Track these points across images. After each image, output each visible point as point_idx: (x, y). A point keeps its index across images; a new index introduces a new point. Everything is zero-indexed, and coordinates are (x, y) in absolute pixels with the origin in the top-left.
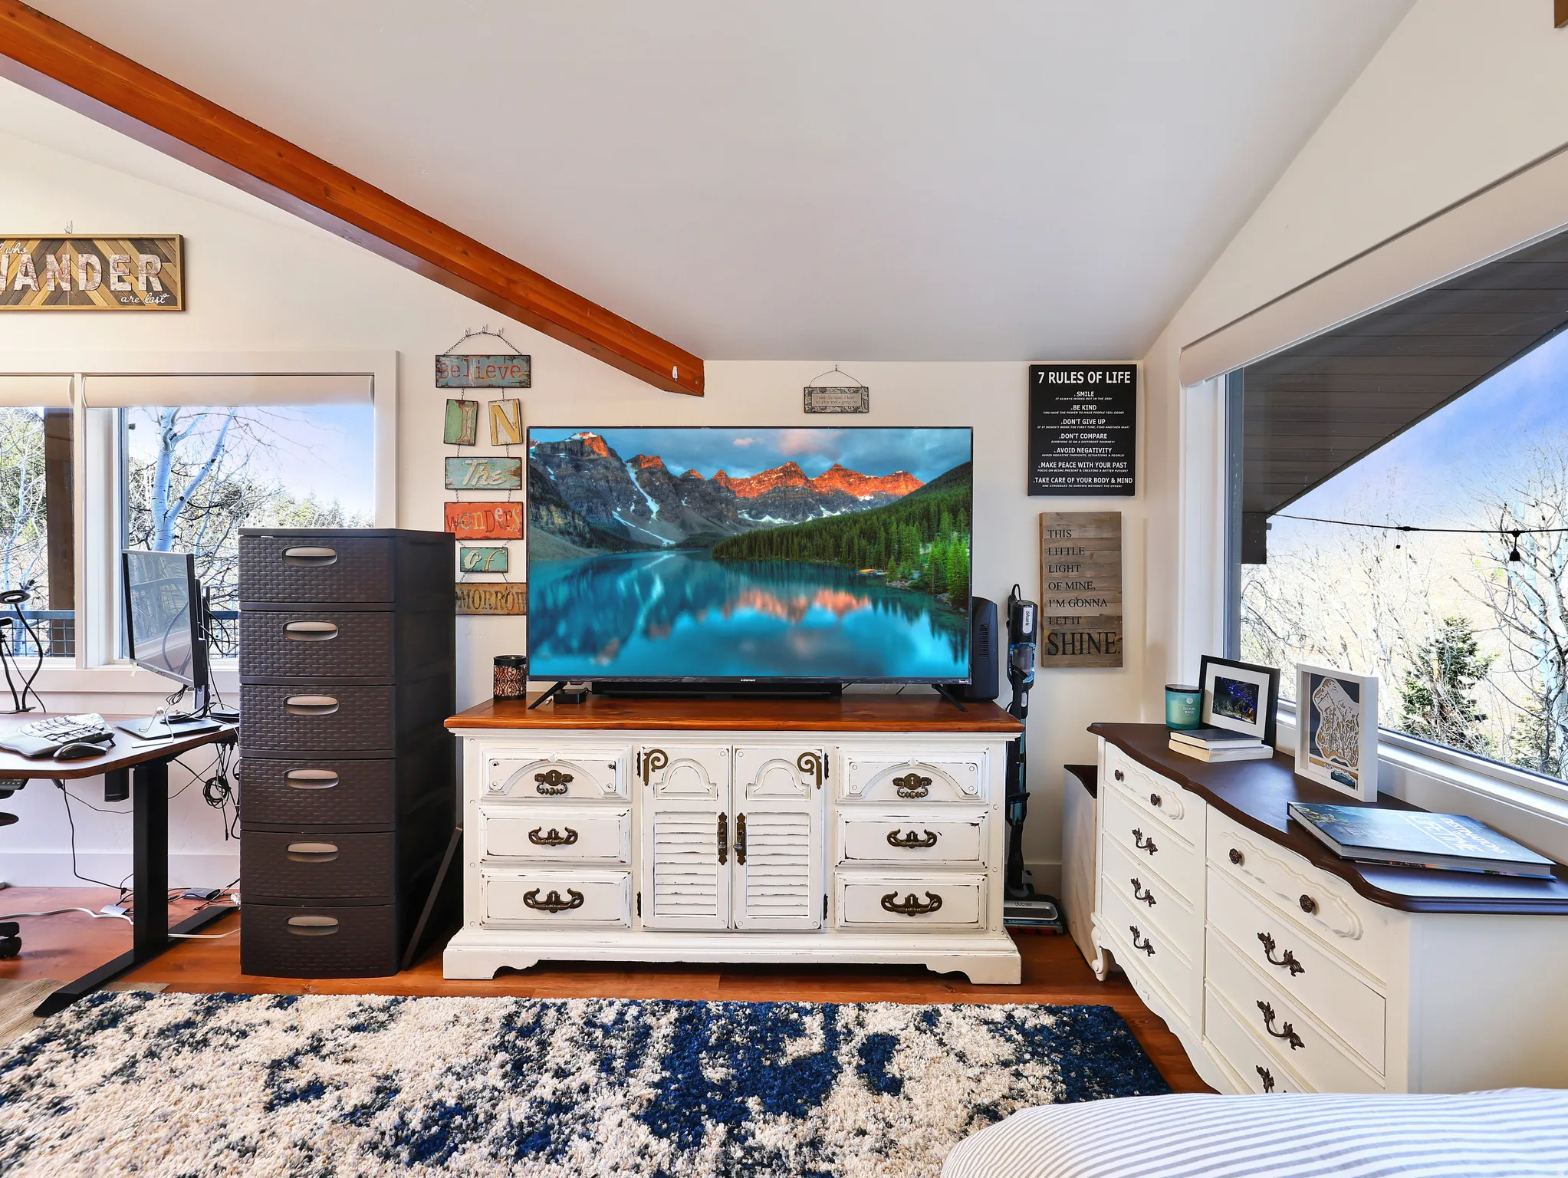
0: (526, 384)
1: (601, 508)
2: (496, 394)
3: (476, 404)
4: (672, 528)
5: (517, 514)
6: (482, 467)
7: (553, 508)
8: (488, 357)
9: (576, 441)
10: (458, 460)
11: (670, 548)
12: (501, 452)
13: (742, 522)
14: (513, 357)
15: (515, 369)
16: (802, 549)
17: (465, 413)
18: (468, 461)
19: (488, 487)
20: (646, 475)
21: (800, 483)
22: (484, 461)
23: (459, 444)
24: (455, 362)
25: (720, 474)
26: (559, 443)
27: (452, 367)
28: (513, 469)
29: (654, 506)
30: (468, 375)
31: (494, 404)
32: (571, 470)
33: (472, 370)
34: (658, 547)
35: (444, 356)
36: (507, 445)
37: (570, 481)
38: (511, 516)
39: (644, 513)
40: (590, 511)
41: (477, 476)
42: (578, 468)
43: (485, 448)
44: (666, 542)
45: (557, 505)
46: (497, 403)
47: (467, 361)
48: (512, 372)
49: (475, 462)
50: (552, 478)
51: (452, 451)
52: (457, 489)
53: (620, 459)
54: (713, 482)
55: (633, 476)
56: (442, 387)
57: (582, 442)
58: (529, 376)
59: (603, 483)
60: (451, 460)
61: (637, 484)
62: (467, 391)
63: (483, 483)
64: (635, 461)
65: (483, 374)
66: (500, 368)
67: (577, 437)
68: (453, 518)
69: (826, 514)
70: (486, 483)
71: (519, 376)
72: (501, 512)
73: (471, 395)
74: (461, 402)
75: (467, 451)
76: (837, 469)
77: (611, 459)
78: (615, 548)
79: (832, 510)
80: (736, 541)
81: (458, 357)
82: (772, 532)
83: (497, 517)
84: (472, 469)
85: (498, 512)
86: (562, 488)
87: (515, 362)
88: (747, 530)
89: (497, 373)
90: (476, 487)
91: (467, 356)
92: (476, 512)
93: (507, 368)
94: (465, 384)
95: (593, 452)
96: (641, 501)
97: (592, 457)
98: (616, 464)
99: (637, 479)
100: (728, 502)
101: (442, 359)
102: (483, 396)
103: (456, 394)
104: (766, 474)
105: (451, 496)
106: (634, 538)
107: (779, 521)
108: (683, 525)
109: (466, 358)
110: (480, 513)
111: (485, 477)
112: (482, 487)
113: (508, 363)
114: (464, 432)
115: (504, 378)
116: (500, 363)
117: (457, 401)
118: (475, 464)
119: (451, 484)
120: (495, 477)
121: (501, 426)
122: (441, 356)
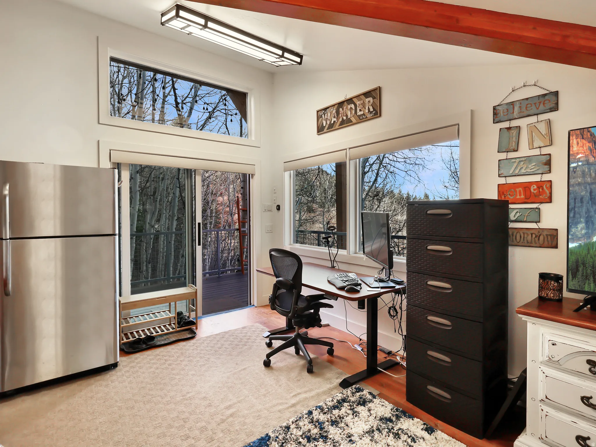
0: (555, 108)
2: (533, 119)
3: (519, 127)
5: (547, 188)
6: (522, 163)
8: (527, 99)
10: (507, 161)
12: (537, 152)
14: (545, 95)
15: (546, 102)
17: (511, 134)
18: (514, 160)
19: (527, 173)
22: (524, 159)
23: (508, 152)
24: (506, 107)
27: (503, 110)
28: (545, 161)
30: (513, 113)
31: (531, 125)
33: (516, 109)
35: (498, 105)
36: (540, 148)
38: (543, 189)
41: (519, 168)
43: (524, 151)
46: (533, 124)
47: (513, 105)
48: (544, 104)
49: (518, 160)
51: (503, 156)
52: (505, 177)
56: (497, 122)
58: (557, 103)
60: (502, 161)
62: (513, 121)
63: (523, 171)
65: (524, 109)
66: (535, 104)
68: (503, 192)
70: (525, 171)
71: (549, 106)
73: (515, 123)
74: (509, 129)
75: (512, 155)
81: (507, 104)
83: (532, 190)
84: (515, 165)
85: (533, 188)
87: (547, 97)
89: (533, 107)
90: (519, 174)
92: (518, 188)
93: (540, 102)
94: (511, 117)
101: (498, 108)
102: (523, 123)
103: (506, 125)
105: (502, 181)
109: (512, 103)
110: (521, 189)
111: (524, 168)
112: (522, 174)
113: (542, 99)
114: (511, 144)
115: (538, 109)
116: (536, 101)
117: (506, 128)
118: (518, 161)
119: (502, 174)
120: (532, 168)
121: (536, 137)
122: (496, 106)
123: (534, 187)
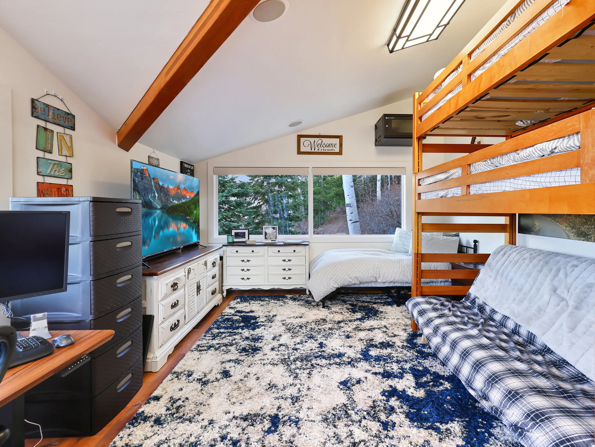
0: (73, 128)
1: (147, 194)
2: (60, 129)
3: (52, 131)
4: (159, 202)
5: (71, 191)
6: (56, 166)
7: (137, 192)
8: (58, 109)
9: (142, 169)
10: (45, 160)
11: (159, 209)
12: (63, 159)
13: (171, 201)
14: (68, 114)
15: (69, 120)
16: (180, 211)
17: (47, 135)
18: (50, 161)
19: (59, 176)
20: (155, 184)
21: (179, 191)
22: (57, 162)
23: (45, 151)
24: (42, 106)
25: (168, 186)
26: (138, 169)
27: (41, 108)
28: (69, 169)
29: (157, 195)
30: (48, 115)
31: (60, 134)
32: (141, 180)
33: (51, 113)
34: (156, 209)
35: (36, 100)
36: (66, 156)
37: (141, 183)
38: (68, 192)
39: (155, 197)
40: (144, 195)
41: (54, 170)
42: (142, 179)
44: (159, 207)
45: (138, 192)
46: (62, 134)
47: (48, 107)
48: (68, 121)
50: (137, 181)
51: (41, 154)
52: (43, 175)
53: (150, 177)
54: (167, 188)
55: (153, 184)
56: (36, 117)
57: (143, 170)
58: (74, 125)
59: (147, 185)
60: (40, 159)
61: (154, 187)
62: (48, 123)
63: (57, 174)
64: (154, 179)
65: (56, 118)
66: (63, 117)
67: (142, 168)
68: (42, 191)
69: (183, 201)
70: (58, 174)
71: (70, 124)
72: (64, 190)
73: (50, 126)
74: (46, 129)
75: (48, 156)
76: (185, 188)
77: (149, 177)
78: (149, 208)
79: (184, 200)
80: (170, 208)
81: (44, 104)
82: (175, 205)
83: (63, 192)
84: (51, 166)
86: (139, 186)
87: (70, 116)
88: (172, 204)
89: (62, 119)
90: (54, 176)
91: (49, 105)
92: (54, 188)
93: (66, 118)
94: (47, 119)
95: (145, 174)
96: (154, 193)
97: (145, 176)
98: (150, 179)
99: (154, 185)
100: (169, 195)
101: (35, 101)
102: (55, 129)
103: (42, 123)
104: (175, 187)
105: (40, 179)
106: (153, 205)
107: (176, 202)
108: (162, 202)
109: (48, 106)
110: (55, 189)
111: (57, 171)
112: (56, 176)
113: (67, 116)
114: (47, 145)
115: (65, 122)
116: (63, 115)
117: (43, 127)
118: (53, 163)
119: (41, 172)
120: (62, 171)
121: (64, 146)
122: (35, 100)
123: (63, 189)
